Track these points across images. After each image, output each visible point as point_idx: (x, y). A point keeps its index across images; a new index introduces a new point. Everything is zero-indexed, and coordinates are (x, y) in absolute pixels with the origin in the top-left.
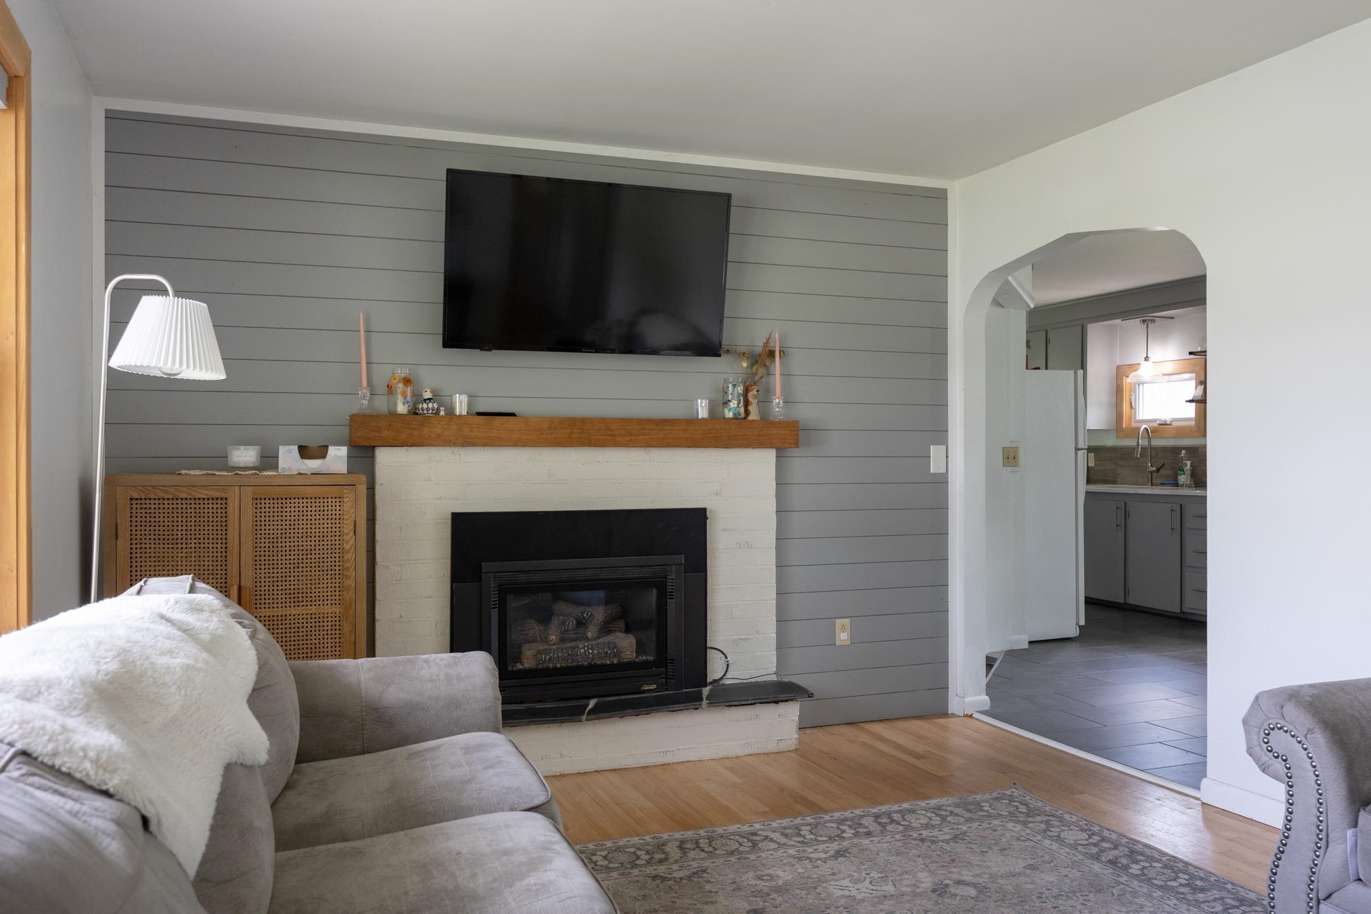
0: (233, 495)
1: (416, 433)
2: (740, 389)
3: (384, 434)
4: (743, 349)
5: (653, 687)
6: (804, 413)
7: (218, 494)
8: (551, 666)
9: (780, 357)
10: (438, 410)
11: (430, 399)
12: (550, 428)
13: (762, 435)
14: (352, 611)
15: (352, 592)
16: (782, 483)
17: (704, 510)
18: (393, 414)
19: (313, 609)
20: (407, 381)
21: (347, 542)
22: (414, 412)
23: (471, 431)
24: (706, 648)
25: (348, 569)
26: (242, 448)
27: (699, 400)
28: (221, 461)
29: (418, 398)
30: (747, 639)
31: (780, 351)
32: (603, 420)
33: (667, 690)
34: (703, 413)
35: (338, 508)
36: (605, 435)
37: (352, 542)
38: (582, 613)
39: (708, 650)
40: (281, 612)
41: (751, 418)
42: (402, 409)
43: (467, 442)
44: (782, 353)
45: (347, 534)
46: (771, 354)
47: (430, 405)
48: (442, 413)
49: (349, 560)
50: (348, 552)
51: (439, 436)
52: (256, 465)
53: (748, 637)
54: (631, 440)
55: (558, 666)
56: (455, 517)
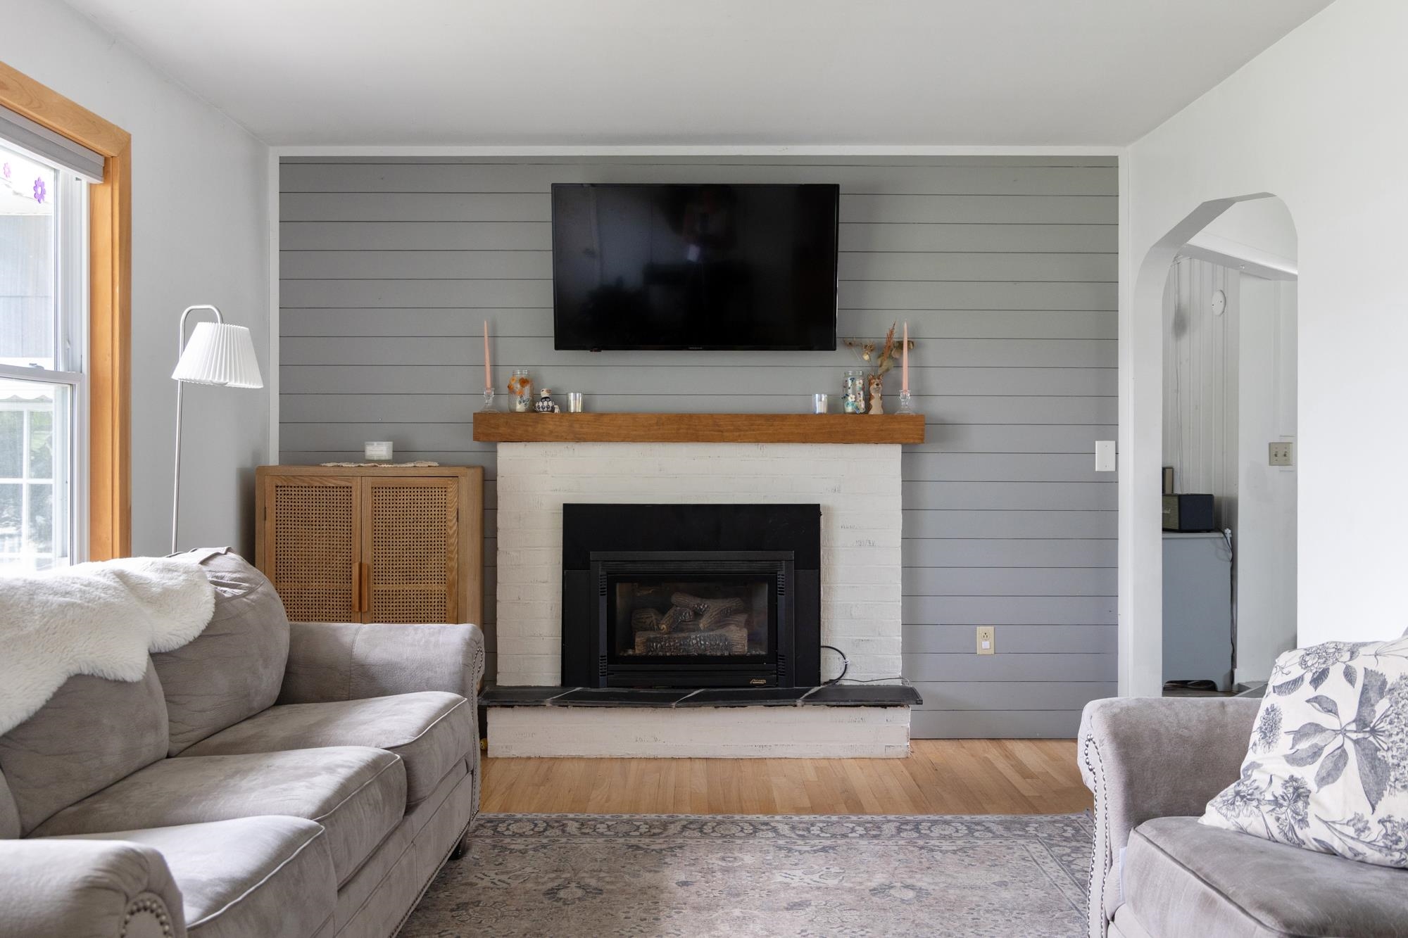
0: (356, 484)
1: (530, 429)
2: (859, 383)
3: (502, 430)
4: (868, 342)
5: (762, 682)
6: (938, 407)
7: (343, 484)
8: (661, 654)
9: (909, 348)
10: (553, 409)
11: (545, 398)
12: (657, 424)
13: (882, 430)
14: (454, 590)
15: (455, 573)
16: (910, 481)
17: (818, 506)
18: (513, 413)
19: (423, 587)
20: (524, 382)
21: (451, 528)
22: (532, 409)
23: (582, 427)
24: (819, 647)
25: (451, 552)
26: (375, 443)
27: (817, 395)
28: (357, 455)
29: (535, 398)
30: (868, 640)
31: (908, 341)
32: (711, 416)
33: (777, 686)
34: (820, 405)
35: (444, 497)
36: (713, 430)
37: (455, 528)
38: (699, 605)
39: (822, 649)
40: (395, 587)
41: (872, 412)
42: (520, 407)
43: (579, 438)
44: (911, 345)
45: (451, 521)
46: (900, 345)
47: (545, 403)
48: (557, 411)
49: (452, 544)
50: (451, 537)
51: (551, 432)
52: (387, 458)
53: (870, 638)
54: (740, 436)
55: (668, 654)
56: (567, 508)
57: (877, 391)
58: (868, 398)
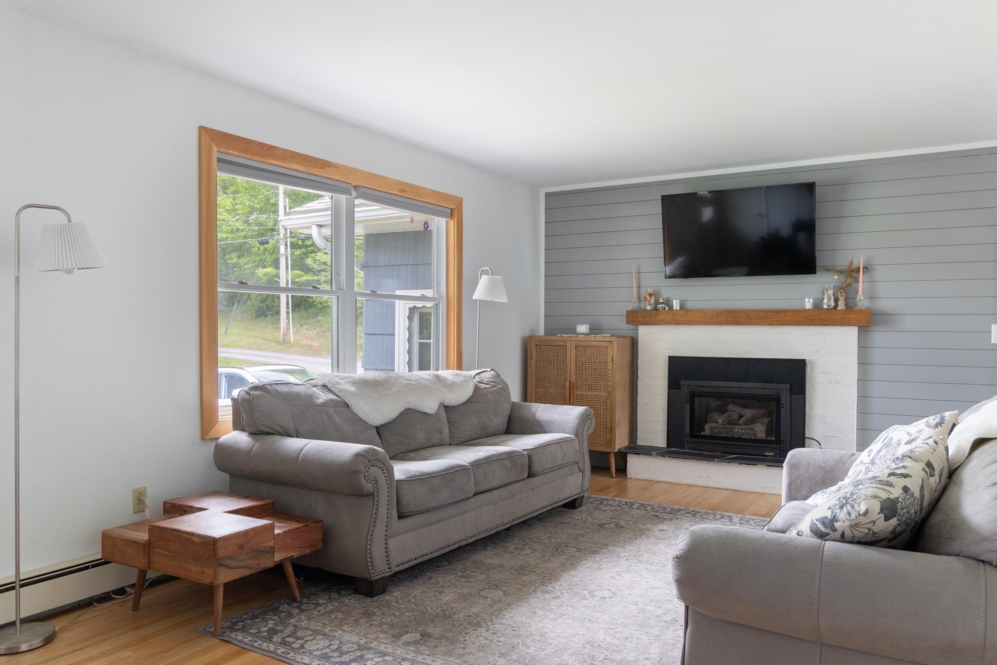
0: (568, 344)
1: (653, 318)
2: (831, 292)
3: (640, 319)
4: (838, 269)
5: (771, 454)
6: (883, 305)
7: (563, 344)
8: (718, 435)
9: (863, 273)
10: (665, 308)
11: (661, 303)
12: (716, 315)
13: (843, 318)
14: (611, 396)
15: (611, 387)
16: (863, 348)
17: (804, 360)
18: (646, 310)
19: (597, 393)
20: (651, 295)
21: (609, 366)
22: (656, 309)
23: (678, 318)
24: (804, 438)
25: (609, 377)
26: (581, 325)
27: (807, 299)
28: (573, 331)
29: (657, 302)
30: (835, 436)
31: (863, 268)
32: (745, 311)
33: (780, 457)
34: (808, 304)
35: (606, 351)
36: (746, 319)
37: (611, 366)
38: (741, 411)
39: (806, 440)
40: (585, 393)
41: (839, 308)
42: (649, 308)
43: (677, 323)
44: (865, 270)
45: (609, 362)
46: (858, 270)
47: (661, 306)
48: (666, 309)
49: (610, 374)
50: (609, 370)
51: (663, 320)
52: (586, 332)
53: (835, 435)
54: (760, 322)
55: (722, 435)
56: (670, 358)
57: (842, 296)
58: (836, 301)
